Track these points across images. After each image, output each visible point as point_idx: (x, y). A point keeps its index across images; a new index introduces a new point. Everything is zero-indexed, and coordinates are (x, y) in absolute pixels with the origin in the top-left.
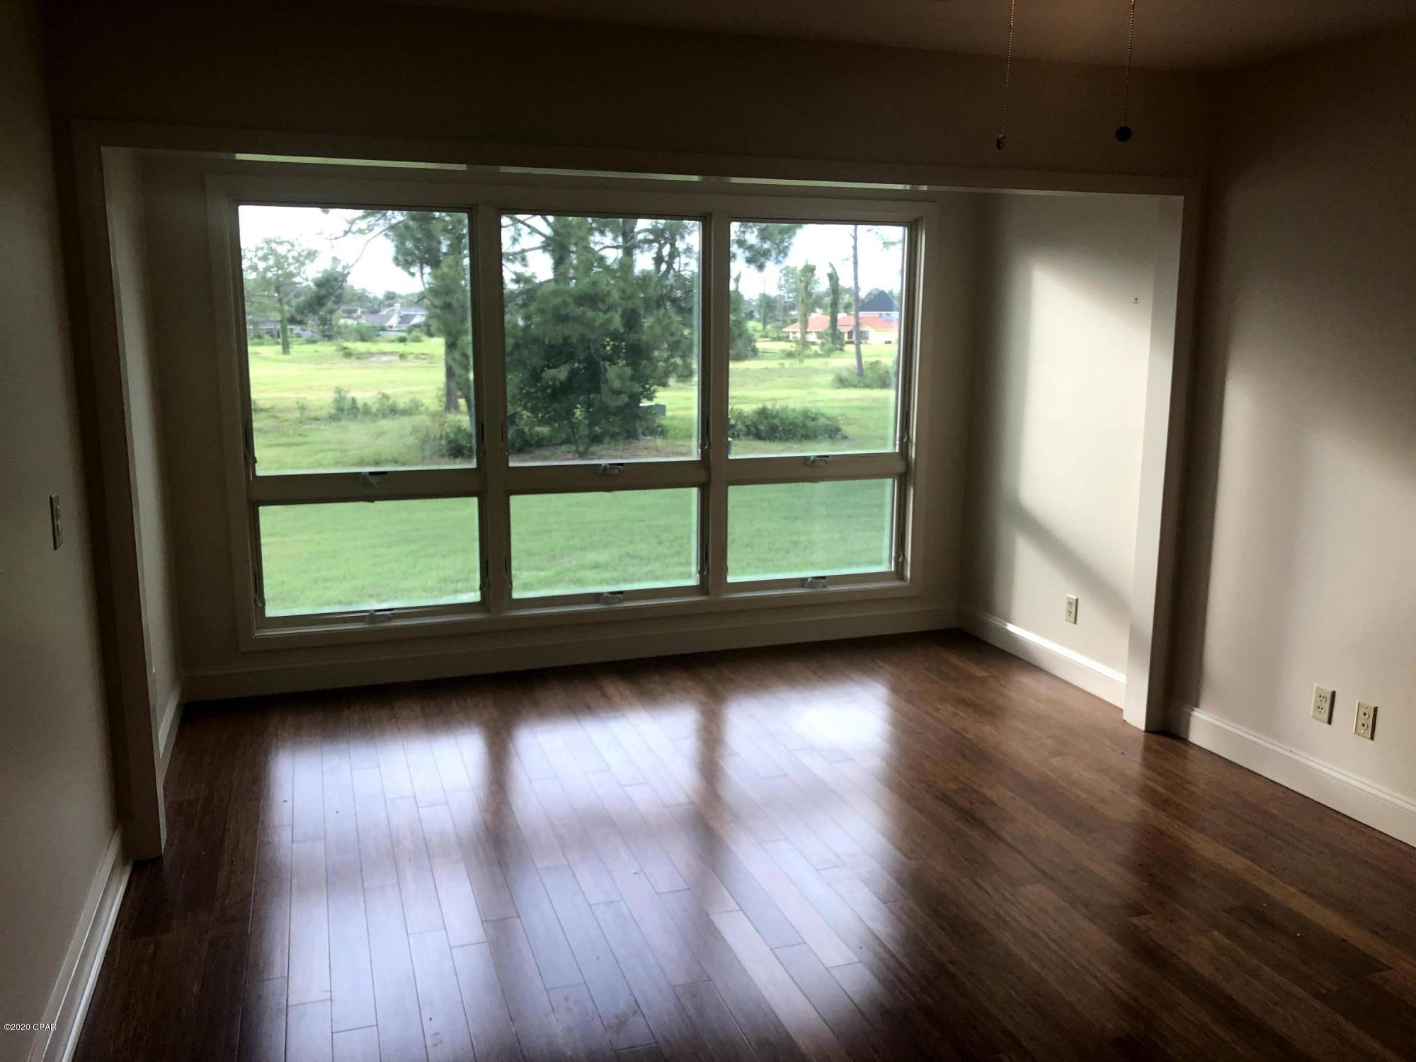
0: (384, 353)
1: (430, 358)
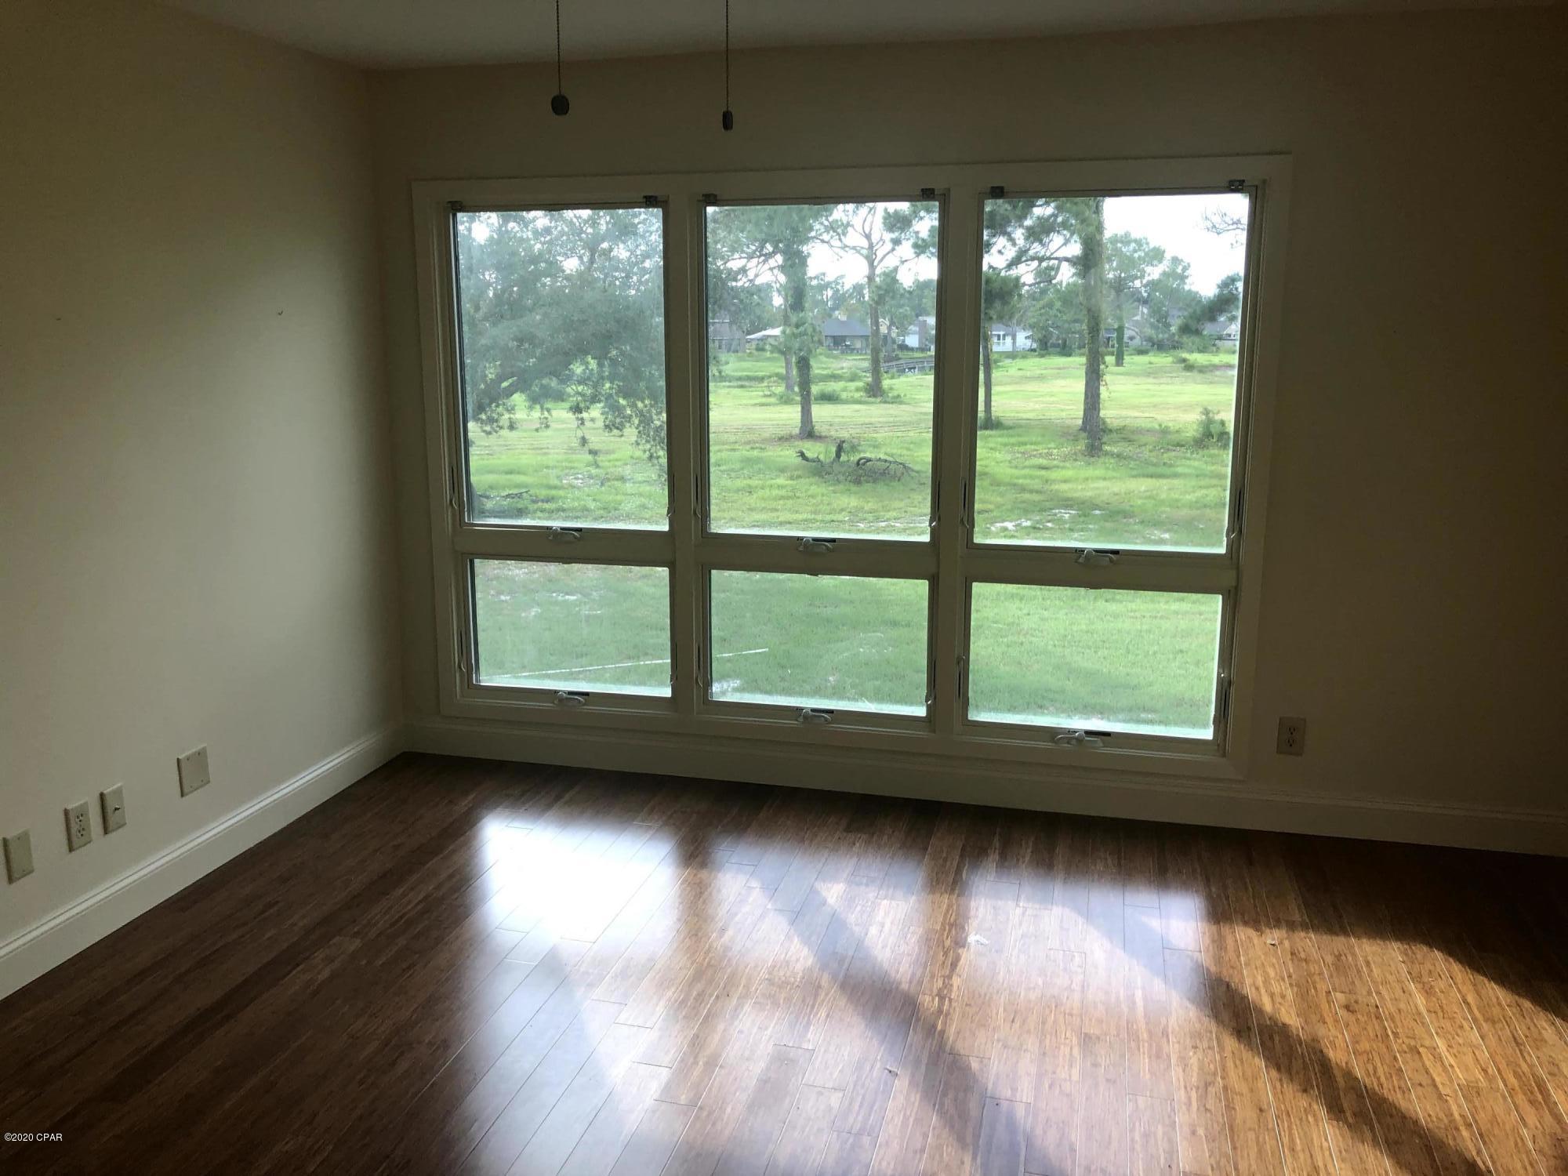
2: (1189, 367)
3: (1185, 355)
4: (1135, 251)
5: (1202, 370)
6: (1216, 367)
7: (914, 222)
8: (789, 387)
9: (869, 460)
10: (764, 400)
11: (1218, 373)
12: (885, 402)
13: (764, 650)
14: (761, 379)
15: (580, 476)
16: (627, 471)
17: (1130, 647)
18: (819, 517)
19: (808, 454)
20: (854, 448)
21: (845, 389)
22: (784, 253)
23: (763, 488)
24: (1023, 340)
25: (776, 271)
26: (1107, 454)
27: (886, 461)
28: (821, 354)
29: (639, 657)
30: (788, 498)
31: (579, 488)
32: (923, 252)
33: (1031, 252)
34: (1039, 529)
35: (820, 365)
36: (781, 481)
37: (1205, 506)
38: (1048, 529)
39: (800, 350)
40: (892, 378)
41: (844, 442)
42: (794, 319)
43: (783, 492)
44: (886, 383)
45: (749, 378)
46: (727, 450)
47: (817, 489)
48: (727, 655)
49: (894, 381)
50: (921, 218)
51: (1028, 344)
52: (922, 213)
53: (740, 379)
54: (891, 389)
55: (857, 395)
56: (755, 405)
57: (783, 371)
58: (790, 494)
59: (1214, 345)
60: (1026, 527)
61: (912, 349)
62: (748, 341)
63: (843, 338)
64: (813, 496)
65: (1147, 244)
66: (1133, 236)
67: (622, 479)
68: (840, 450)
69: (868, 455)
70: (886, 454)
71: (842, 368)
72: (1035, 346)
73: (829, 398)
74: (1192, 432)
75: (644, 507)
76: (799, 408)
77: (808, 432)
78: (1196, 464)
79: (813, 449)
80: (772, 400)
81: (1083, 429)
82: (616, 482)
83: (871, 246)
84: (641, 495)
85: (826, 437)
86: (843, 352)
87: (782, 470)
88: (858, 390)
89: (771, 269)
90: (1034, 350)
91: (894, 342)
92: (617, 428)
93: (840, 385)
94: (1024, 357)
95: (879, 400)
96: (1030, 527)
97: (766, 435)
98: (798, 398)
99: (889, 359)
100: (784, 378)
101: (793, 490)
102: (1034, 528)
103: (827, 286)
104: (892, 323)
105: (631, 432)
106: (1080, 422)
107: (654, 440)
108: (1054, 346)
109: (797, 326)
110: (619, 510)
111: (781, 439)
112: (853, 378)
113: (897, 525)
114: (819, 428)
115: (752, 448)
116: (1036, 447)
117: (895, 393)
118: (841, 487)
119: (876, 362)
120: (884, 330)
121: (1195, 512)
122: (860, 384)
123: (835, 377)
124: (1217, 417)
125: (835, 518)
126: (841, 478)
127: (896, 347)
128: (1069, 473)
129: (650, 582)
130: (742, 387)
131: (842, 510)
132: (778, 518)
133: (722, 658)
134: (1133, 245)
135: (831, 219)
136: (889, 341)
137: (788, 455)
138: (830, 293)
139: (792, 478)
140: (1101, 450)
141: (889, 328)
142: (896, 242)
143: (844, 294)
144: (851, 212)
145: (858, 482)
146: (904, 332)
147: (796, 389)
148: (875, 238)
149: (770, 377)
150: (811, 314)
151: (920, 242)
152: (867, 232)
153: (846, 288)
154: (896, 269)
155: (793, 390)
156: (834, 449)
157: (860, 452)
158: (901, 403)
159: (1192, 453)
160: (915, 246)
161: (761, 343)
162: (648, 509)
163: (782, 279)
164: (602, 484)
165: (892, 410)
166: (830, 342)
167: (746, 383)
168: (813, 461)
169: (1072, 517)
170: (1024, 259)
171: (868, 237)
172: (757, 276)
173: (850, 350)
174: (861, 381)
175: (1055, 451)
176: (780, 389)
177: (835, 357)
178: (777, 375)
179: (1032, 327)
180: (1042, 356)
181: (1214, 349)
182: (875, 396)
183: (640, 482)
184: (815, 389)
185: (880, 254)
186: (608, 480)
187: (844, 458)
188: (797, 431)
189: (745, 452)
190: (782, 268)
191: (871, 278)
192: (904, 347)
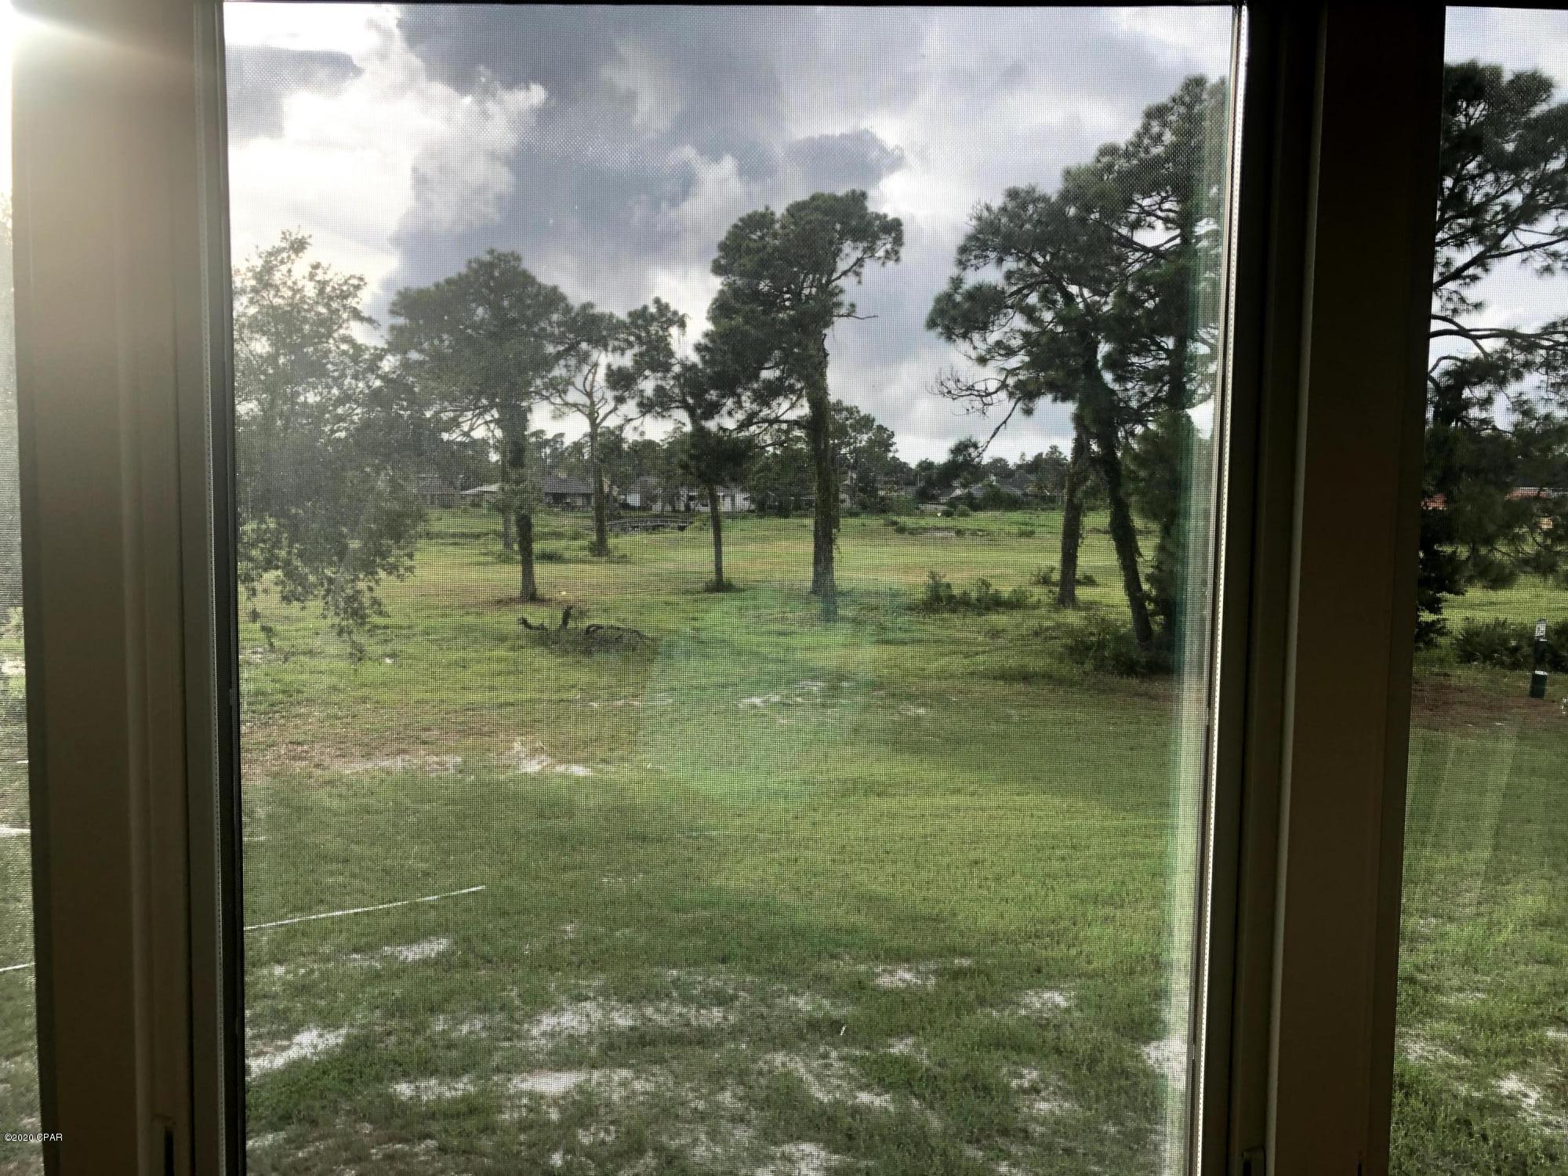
0: (938, 529)
1: (988, 535)
2: (901, 530)
3: (895, 518)
4: (847, 419)
5: (913, 532)
6: (925, 530)
7: (639, 381)
8: (507, 545)
9: (599, 627)
10: (482, 559)
11: (929, 535)
12: (611, 562)
13: (480, 888)
14: (478, 536)
15: (260, 650)
16: (317, 643)
17: (919, 859)
18: (545, 696)
19: (531, 621)
20: (583, 614)
21: (567, 548)
22: (501, 408)
23: (479, 662)
24: (742, 501)
25: (492, 426)
26: (843, 619)
27: (619, 629)
28: (541, 511)
29: (310, 908)
30: (509, 673)
31: (257, 666)
32: (649, 411)
33: (762, 414)
34: (789, 705)
35: (541, 522)
36: (501, 652)
37: (952, 676)
38: (798, 705)
39: (521, 508)
40: (617, 536)
41: (571, 608)
42: (513, 476)
43: (502, 666)
44: (612, 542)
45: (463, 535)
46: (438, 616)
47: (543, 661)
48: (431, 898)
49: (619, 540)
50: (646, 377)
51: (747, 504)
52: (647, 373)
53: (454, 535)
54: (616, 548)
55: (581, 554)
56: (470, 564)
57: (500, 528)
58: (512, 668)
59: (917, 508)
60: (776, 704)
61: (633, 508)
62: (463, 498)
63: (563, 496)
64: (538, 671)
65: (858, 412)
66: (846, 403)
67: (310, 653)
68: (567, 616)
69: (596, 621)
70: (618, 620)
71: (564, 526)
72: (753, 507)
73: (550, 557)
74: (920, 595)
75: (334, 689)
76: (519, 568)
77: (530, 595)
78: (931, 628)
79: (538, 616)
80: (490, 559)
81: (814, 592)
82: (302, 658)
83: (593, 403)
84: (332, 672)
85: (550, 600)
86: (564, 510)
87: (502, 639)
88: (582, 548)
89: (486, 423)
90: (752, 511)
91: (615, 500)
92: (298, 600)
93: (563, 543)
94: (744, 518)
95: (604, 559)
96: (779, 703)
97: (482, 598)
98: (519, 557)
99: (612, 517)
100: (504, 536)
101: (515, 663)
102: (784, 704)
103: (547, 443)
104: (613, 482)
105: (315, 605)
106: (809, 584)
107: (345, 612)
108: (770, 507)
109: (517, 483)
110: (302, 692)
111: (499, 602)
112: (576, 537)
113: (636, 703)
114: (542, 590)
115: (468, 613)
116: (770, 611)
117: (621, 553)
118: (570, 659)
119: (600, 521)
120: (606, 489)
121: (944, 684)
122: (585, 543)
123: (558, 535)
124: (945, 580)
125: (565, 696)
126: (570, 648)
127: (617, 505)
128: (808, 640)
129: (334, 791)
130: (455, 544)
131: (573, 686)
132: (497, 697)
133: (423, 903)
134: (845, 414)
135: (550, 376)
136: (611, 499)
137: (508, 621)
138: (548, 451)
139: (513, 649)
140: (835, 613)
141: (610, 487)
142: (620, 400)
143: (562, 453)
144: (573, 368)
145: (588, 653)
146: (625, 491)
147: (516, 547)
148: (597, 396)
149: (487, 534)
150: (530, 471)
151: (645, 401)
152: (588, 389)
153: (565, 446)
154: (621, 428)
155: (512, 549)
156: (560, 615)
157: (589, 617)
158: (627, 562)
159: (924, 617)
160: (641, 405)
161: (477, 499)
162: (340, 691)
163: (499, 433)
164: (286, 660)
165: (620, 570)
166: (549, 499)
167: (461, 541)
168: (538, 628)
169: (822, 690)
170: (755, 420)
171: (589, 395)
172: (472, 429)
173: (570, 507)
174: (584, 539)
175: (791, 615)
176: (499, 547)
177: (557, 515)
178: (495, 532)
179: (750, 489)
180: (761, 517)
181: (918, 512)
182: (600, 555)
183: (332, 656)
184: (537, 547)
185: (602, 413)
186: (293, 654)
187: (571, 624)
188: (517, 593)
189: (457, 618)
190: (497, 422)
191: (593, 436)
192: (626, 506)
